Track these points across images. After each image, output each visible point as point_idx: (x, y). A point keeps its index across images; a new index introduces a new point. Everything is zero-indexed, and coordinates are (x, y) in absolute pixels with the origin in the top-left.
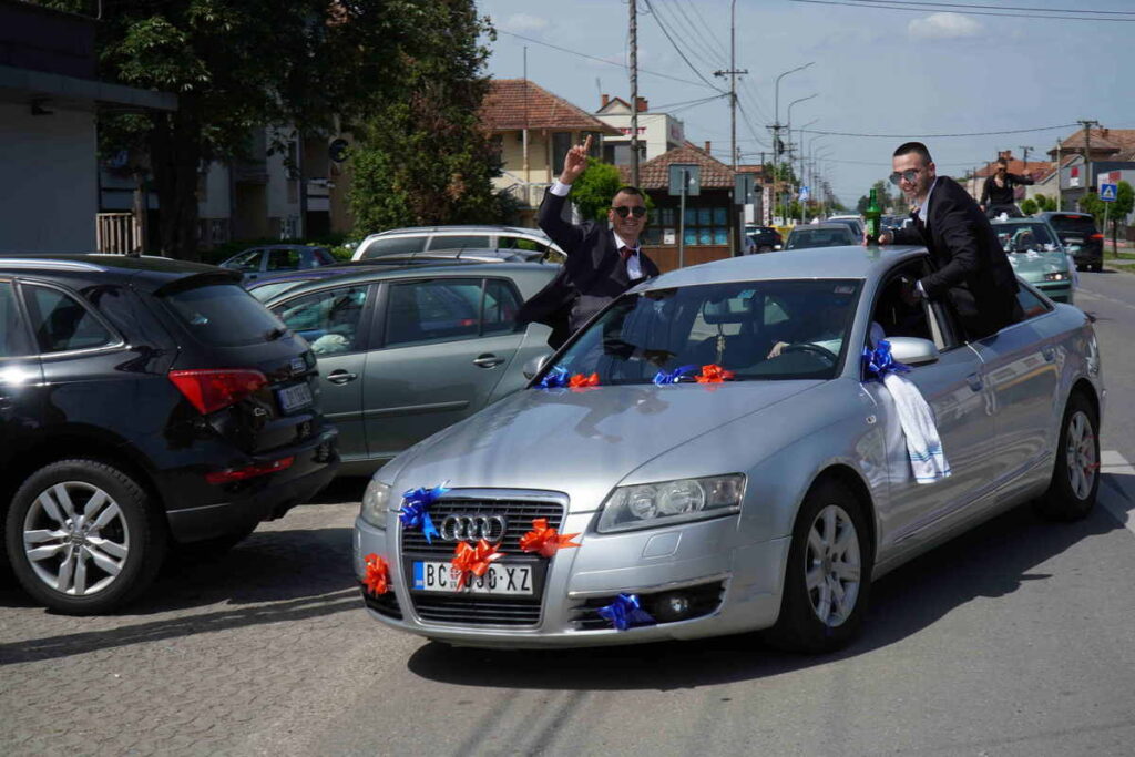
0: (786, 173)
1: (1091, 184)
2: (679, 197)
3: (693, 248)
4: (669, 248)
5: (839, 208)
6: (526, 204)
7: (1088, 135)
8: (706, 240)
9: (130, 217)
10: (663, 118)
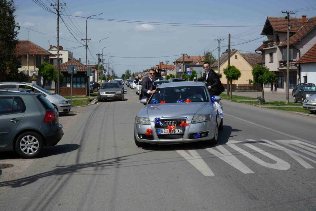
0: (102, 68)
1: (185, 71)
2: (71, 74)
3: (75, 88)
4: (69, 88)
5: (116, 77)
6: (28, 76)
7: (184, 57)
8: (79, 86)
10: (67, 52)
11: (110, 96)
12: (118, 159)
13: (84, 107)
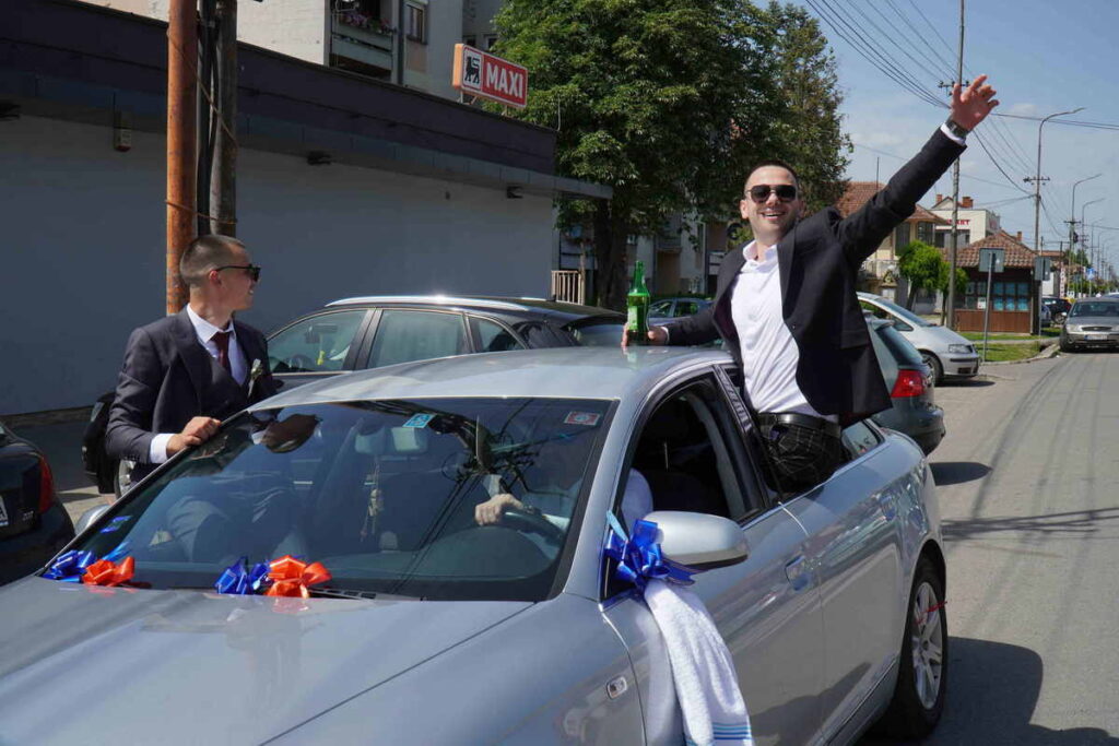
0: (1081, 259)
2: (987, 273)
3: (1000, 312)
4: (982, 312)
6: (873, 275)
8: (1011, 306)
9: (577, 275)
10: (984, 213)
11: (1096, 338)
12: (1093, 515)
13: (1020, 365)
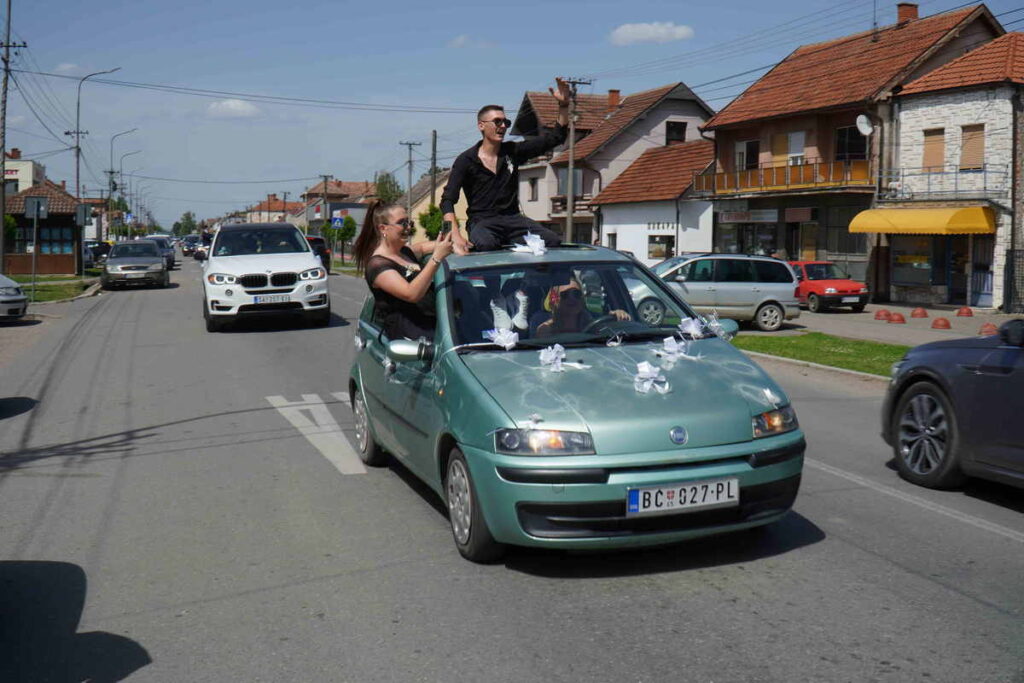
0: (121, 205)
1: (328, 217)
2: (32, 220)
3: (47, 255)
4: (30, 255)
5: (159, 230)
7: (326, 185)
8: (57, 250)
10: (30, 164)
11: (134, 276)
12: (130, 435)
13: (64, 304)
